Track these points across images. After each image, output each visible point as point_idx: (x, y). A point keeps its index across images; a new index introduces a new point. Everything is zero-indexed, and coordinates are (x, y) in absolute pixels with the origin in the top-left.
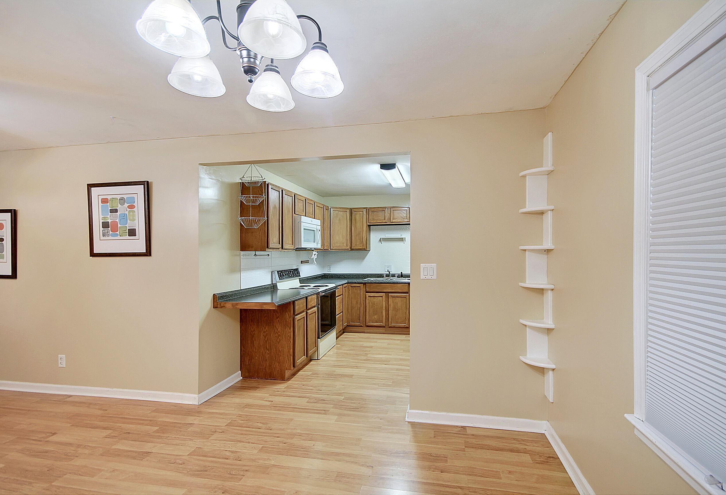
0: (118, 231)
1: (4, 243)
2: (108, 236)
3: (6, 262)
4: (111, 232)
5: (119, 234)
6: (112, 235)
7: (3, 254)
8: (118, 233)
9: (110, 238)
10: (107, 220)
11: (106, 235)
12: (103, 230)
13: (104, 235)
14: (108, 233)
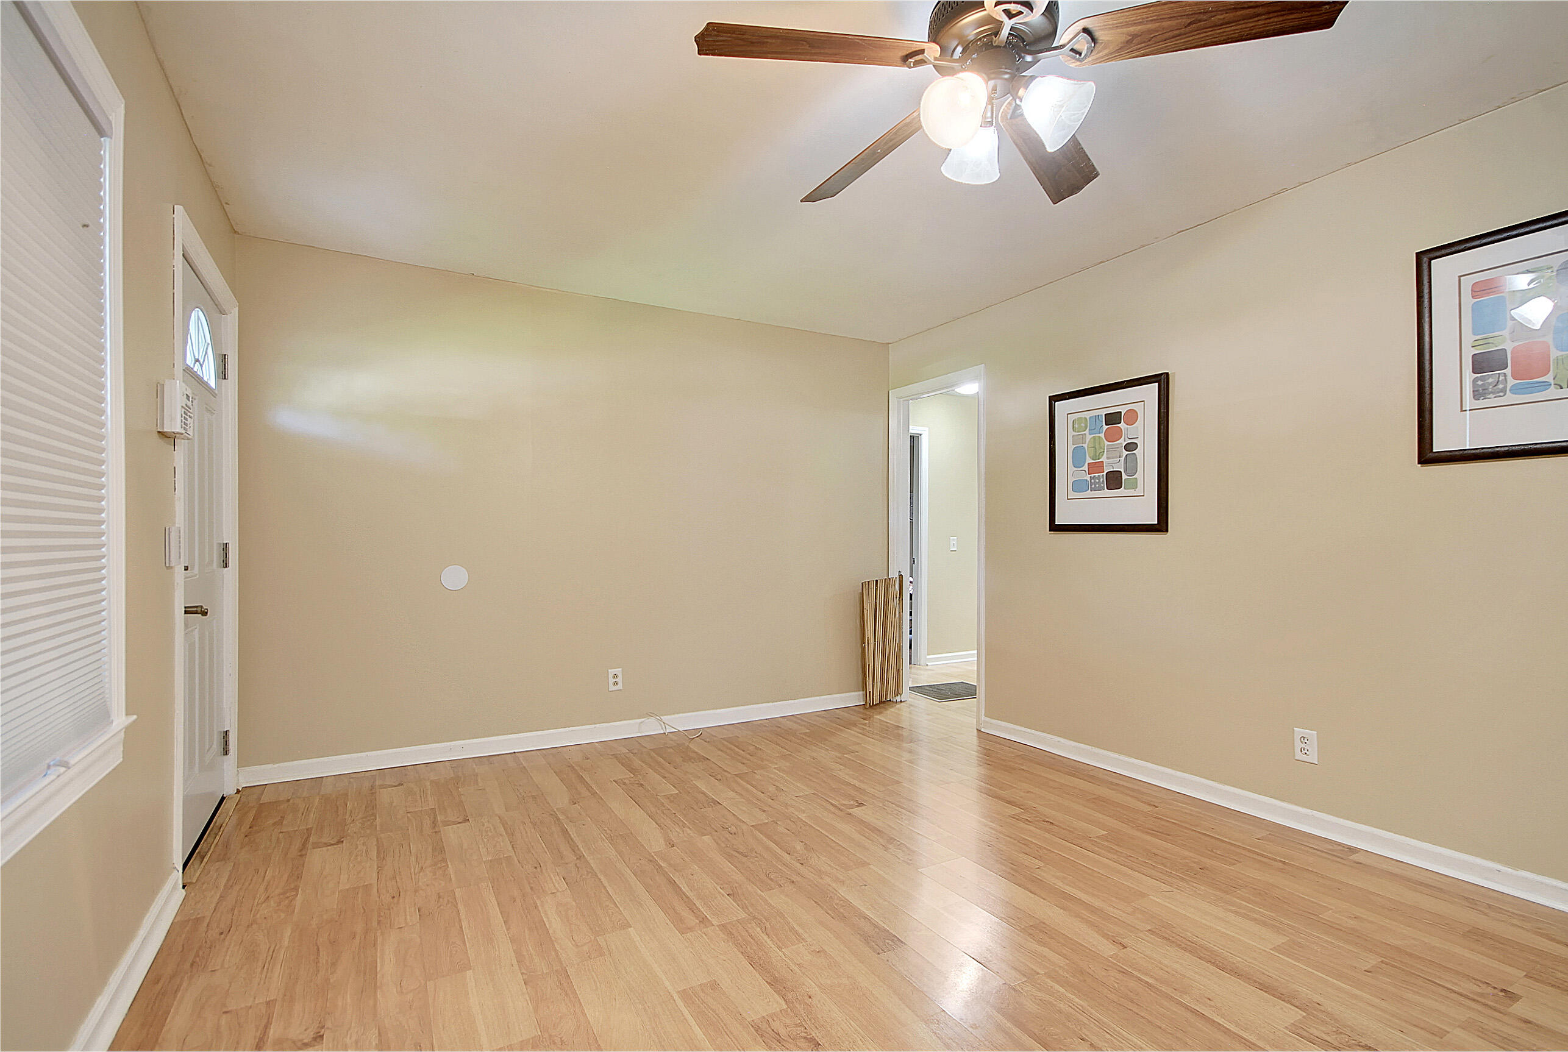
0: (1551, 371)
1: (1137, 454)
2: (1501, 394)
3: (1143, 494)
4: (1511, 382)
5: (1552, 382)
6: (1515, 390)
7: (1136, 478)
8: (1549, 378)
9: (1510, 398)
10: (1496, 346)
11: (1492, 393)
12: (1475, 381)
13: (1477, 394)
14: (1501, 386)
